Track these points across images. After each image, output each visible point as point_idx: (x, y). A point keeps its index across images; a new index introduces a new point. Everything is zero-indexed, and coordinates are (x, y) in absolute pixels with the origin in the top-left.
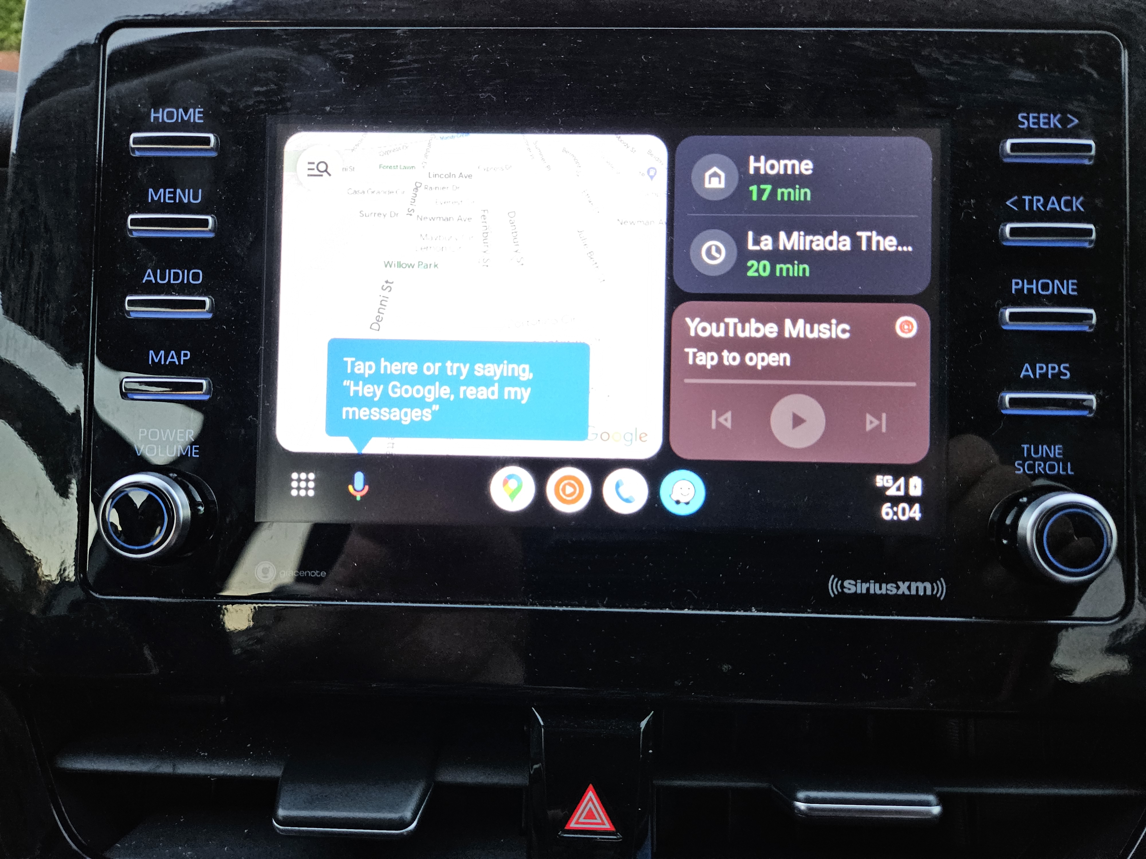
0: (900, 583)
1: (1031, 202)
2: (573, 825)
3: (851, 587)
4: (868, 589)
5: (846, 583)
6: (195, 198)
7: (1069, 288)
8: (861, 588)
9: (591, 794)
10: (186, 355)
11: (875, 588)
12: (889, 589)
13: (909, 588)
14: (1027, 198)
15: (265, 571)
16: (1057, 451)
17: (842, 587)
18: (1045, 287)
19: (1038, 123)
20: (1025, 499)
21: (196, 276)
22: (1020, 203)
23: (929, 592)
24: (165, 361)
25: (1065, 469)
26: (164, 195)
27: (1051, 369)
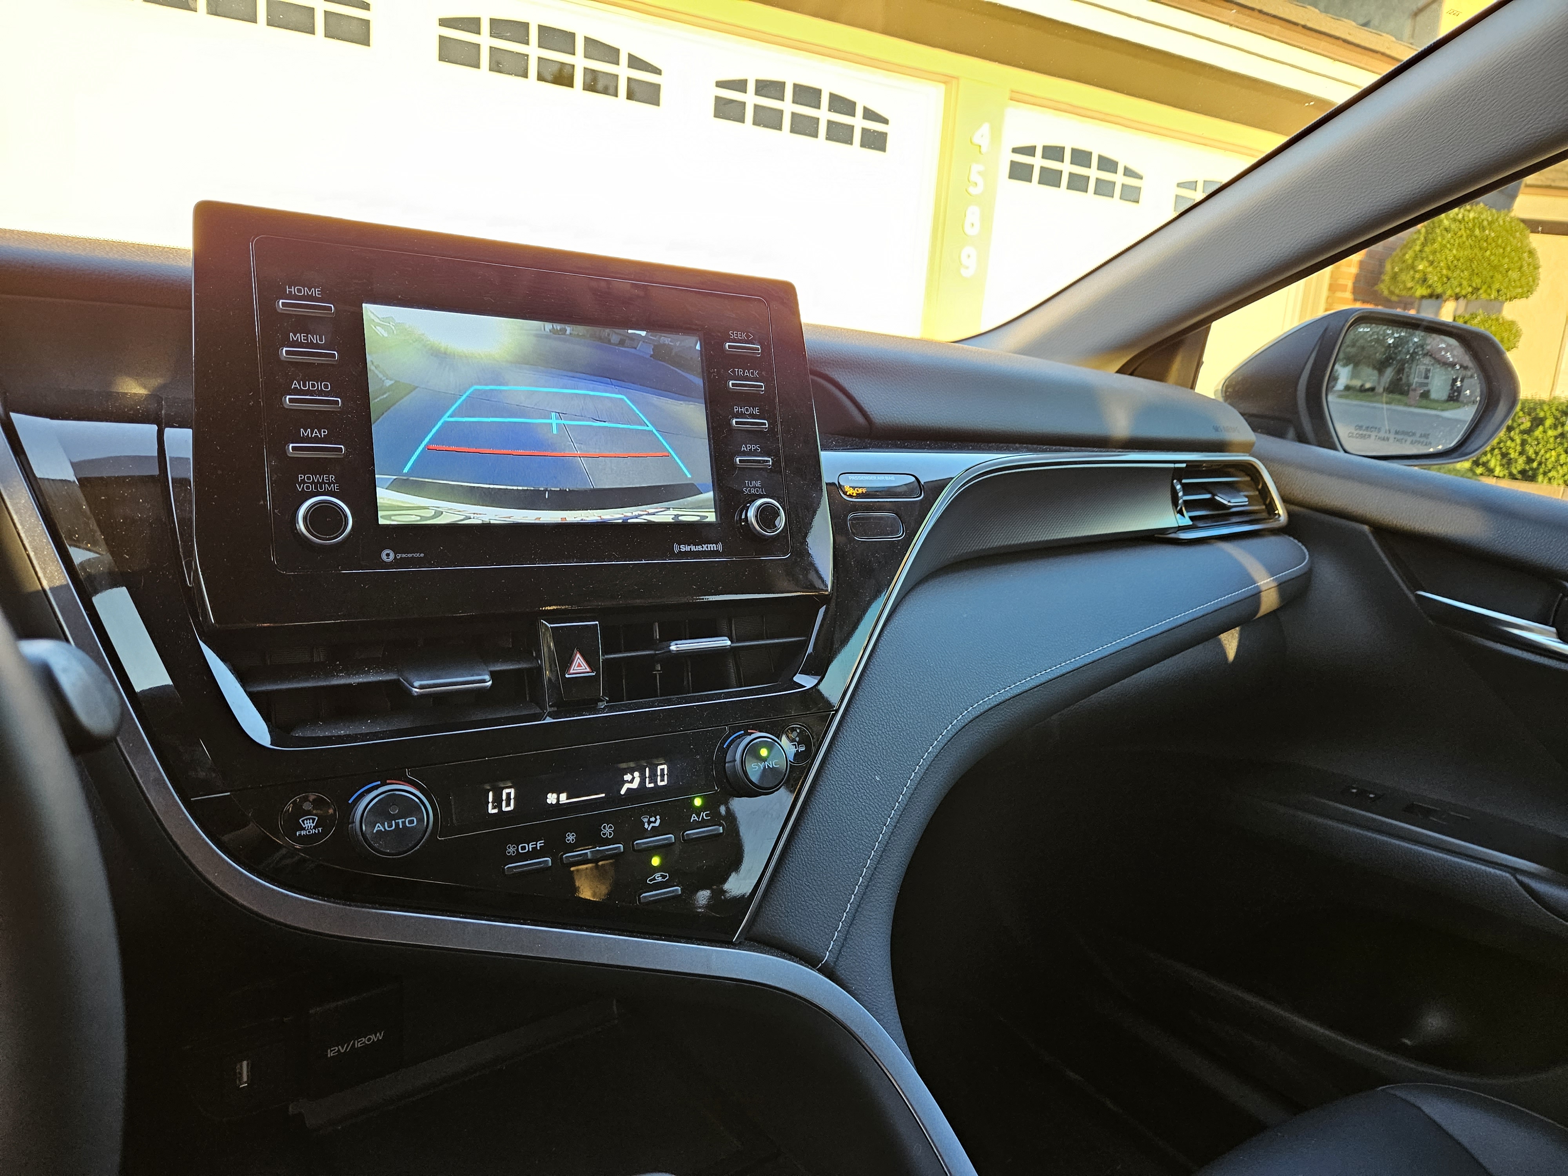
0: (703, 545)
1: (738, 371)
2: (572, 671)
3: (684, 548)
4: (691, 549)
5: (681, 546)
6: (321, 340)
7: (756, 411)
8: (688, 548)
9: (578, 655)
10: (324, 433)
11: (693, 548)
12: (699, 548)
13: (707, 547)
14: (736, 370)
15: (388, 555)
16: (758, 484)
17: (680, 548)
18: (747, 410)
19: (737, 336)
20: (749, 505)
21: (326, 386)
22: (734, 372)
23: (715, 549)
24: (312, 434)
25: (762, 492)
26: (300, 337)
27: (753, 447)
